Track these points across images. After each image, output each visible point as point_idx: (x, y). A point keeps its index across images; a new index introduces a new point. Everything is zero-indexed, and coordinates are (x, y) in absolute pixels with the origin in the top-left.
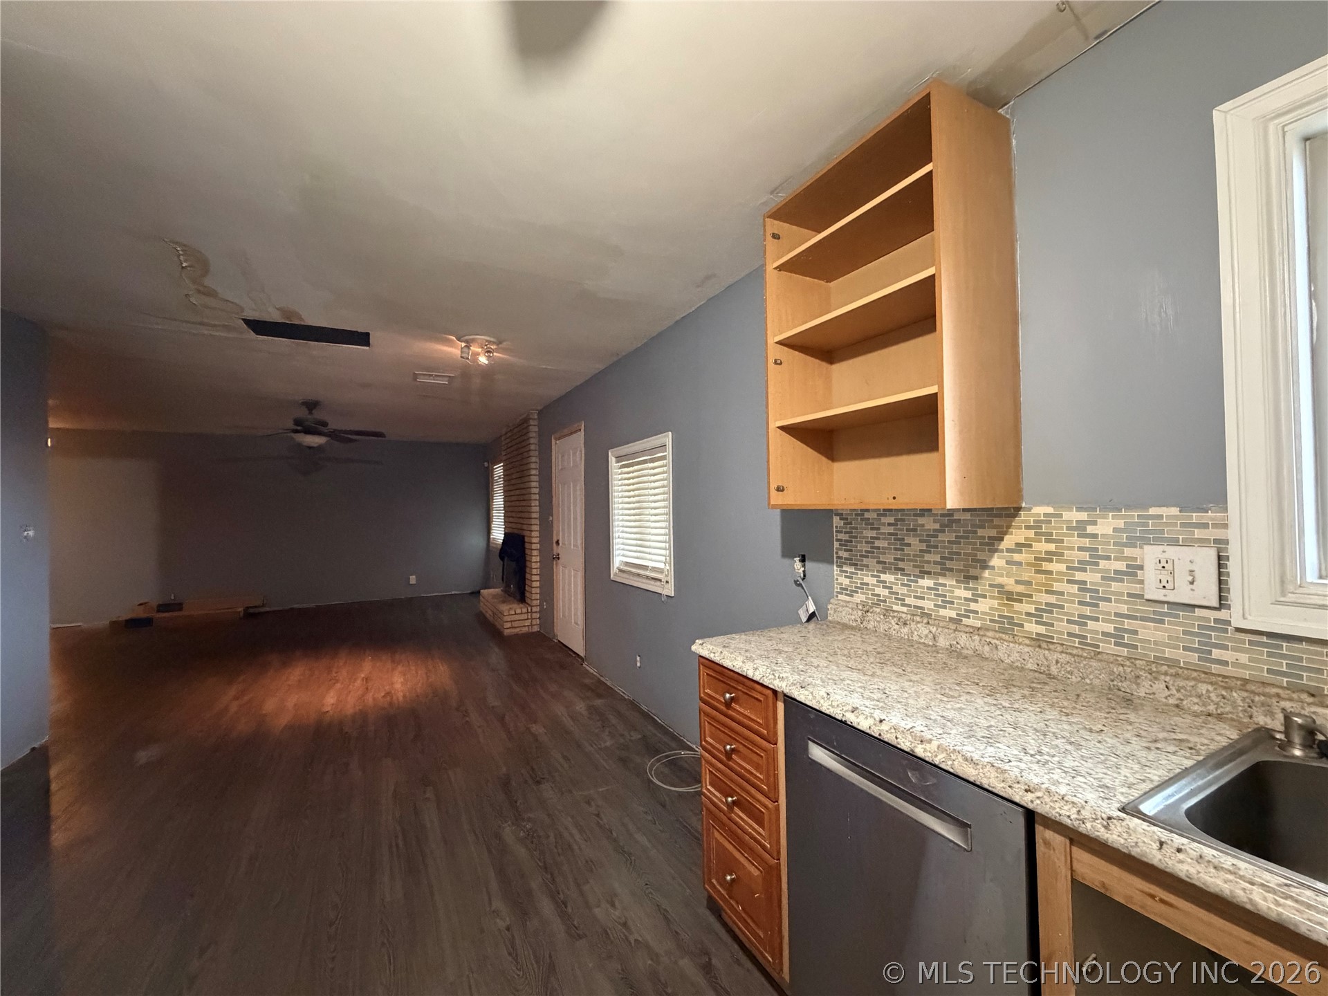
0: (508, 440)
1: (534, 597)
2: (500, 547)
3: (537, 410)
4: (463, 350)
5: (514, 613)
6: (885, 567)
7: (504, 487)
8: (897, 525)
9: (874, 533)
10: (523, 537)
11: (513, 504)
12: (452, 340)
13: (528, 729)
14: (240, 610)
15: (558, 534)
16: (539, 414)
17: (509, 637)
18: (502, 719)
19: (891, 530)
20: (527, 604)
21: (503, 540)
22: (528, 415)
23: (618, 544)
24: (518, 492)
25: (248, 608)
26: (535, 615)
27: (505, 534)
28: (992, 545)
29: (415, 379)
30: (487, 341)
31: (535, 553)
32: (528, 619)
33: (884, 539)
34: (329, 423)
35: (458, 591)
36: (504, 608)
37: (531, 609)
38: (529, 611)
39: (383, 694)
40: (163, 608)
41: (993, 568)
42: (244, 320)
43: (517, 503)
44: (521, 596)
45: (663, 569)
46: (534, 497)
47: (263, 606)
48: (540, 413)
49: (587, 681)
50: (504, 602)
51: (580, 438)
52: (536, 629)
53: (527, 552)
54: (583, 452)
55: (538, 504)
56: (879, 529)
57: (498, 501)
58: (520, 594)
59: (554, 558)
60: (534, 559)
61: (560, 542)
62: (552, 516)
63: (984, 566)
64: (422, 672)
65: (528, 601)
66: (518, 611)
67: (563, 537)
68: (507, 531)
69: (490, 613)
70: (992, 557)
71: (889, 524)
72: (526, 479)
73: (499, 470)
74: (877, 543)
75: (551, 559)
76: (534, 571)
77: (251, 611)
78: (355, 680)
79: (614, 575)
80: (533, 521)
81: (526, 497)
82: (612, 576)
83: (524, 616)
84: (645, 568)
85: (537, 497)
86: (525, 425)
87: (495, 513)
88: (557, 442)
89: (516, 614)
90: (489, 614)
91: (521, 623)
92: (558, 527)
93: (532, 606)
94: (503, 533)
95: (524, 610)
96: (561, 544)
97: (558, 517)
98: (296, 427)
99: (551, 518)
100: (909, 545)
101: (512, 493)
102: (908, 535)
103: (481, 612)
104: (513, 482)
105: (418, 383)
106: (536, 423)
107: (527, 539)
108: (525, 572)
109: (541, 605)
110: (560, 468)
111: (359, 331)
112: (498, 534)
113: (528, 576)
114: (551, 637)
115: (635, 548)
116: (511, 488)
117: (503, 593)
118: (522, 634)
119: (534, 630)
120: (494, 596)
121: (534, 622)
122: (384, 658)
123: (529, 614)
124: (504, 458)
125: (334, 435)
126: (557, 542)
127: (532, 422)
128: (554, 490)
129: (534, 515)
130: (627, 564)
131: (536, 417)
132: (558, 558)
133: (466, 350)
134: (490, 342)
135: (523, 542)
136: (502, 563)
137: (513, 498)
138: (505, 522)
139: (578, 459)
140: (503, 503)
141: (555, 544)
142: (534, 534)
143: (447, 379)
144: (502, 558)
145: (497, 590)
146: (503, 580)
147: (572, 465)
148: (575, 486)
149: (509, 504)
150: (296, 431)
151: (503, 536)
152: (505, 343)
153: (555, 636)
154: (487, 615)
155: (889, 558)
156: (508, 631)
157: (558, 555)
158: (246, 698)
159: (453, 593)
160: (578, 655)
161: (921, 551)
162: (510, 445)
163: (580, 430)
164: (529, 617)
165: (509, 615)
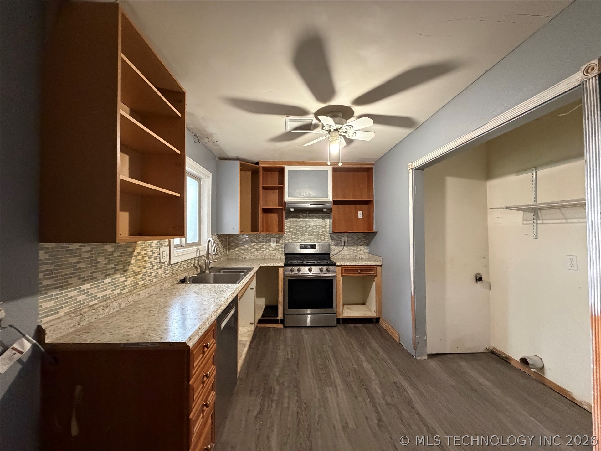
6: (84, 280)
8: (92, 251)
9: (76, 260)
19: (88, 255)
28: (131, 254)
33: (84, 262)
41: (132, 264)
56: (80, 255)
63: (129, 263)
70: (131, 259)
71: (87, 252)
74: (79, 266)
100: (99, 262)
102: (99, 257)
155: (87, 274)
161: (105, 264)
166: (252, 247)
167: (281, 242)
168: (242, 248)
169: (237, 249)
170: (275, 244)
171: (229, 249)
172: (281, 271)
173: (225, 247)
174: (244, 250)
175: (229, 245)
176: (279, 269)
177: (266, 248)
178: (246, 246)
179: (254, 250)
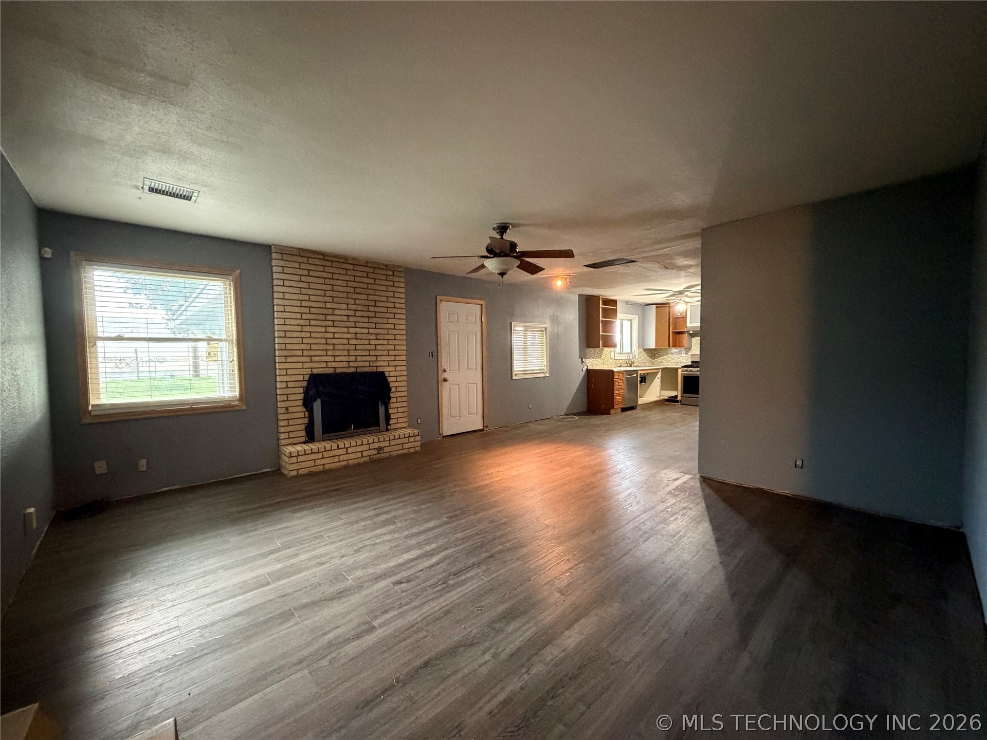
15: (445, 365)
23: (515, 363)
24: (359, 330)
53: (392, 384)
59: (440, 381)
61: (448, 370)
67: (453, 366)
72: (386, 320)
79: (515, 377)
81: (387, 337)
92: (445, 360)
97: (445, 353)
107: (388, 374)
114: (435, 438)
126: (444, 370)
130: (521, 371)
132: (445, 381)
153: (439, 435)
157: (445, 378)
160: (476, 430)
163: (480, 304)
166: (669, 357)
167: (689, 354)
168: (662, 358)
169: (660, 358)
170: (685, 355)
171: (654, 359)
172: (680, 371)
173: (651, 357)
174: (663, 359)
175: (654, 356)
176: (679, 370)
177: (679, 358)
178: (665, 357)
179: (670, 359)
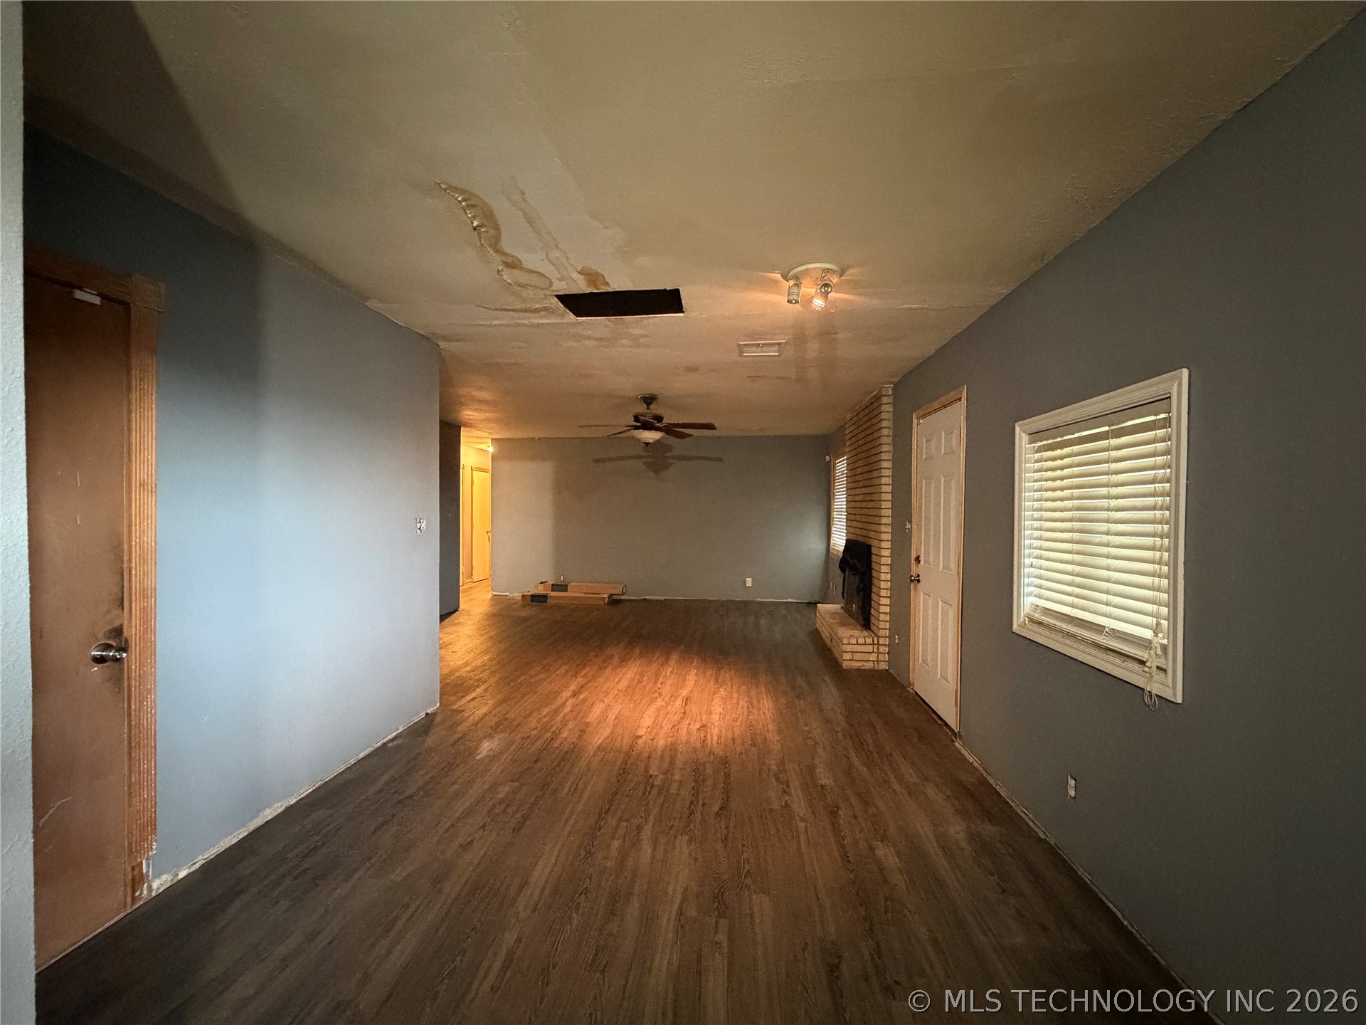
0: (853, 428)
1: (882, 625)
2: (841, 555)
3: (892, 383)
4: (791, 291)
5: (855, 643)
7: (847, 484)
10: (870, 547)
11: (858, 505)
12: (776, 282)
13: (871, 848)
14: (606, 596)
15: (918, 549)
16: (894, 389)
17: (848, 671)
18: (833, 813)
20: (873, 632)
21: (845, 547)
22: (880, 391)
23: (1029, 576)
24: (864, 490)
25: (612, 595)
26: (882, 649)
27: (847, 540)
29: (741, 353)
30: (824, 270)
31: (884, 569)
32: (873, 652)
34: (663, 415)
35: (796, 599)
36: (844, 633)
37: (878, 641)
38: (876, 642)
39: (698, 726)
40: (555, 587)
42: (558, 296)
43: (863, 505)
44: (865, 619)
45: (1150, 642)
46: (884, 497)
47: (623, 594)
48: (896, 387)
49: (964, 778)
50: (843, 624)
51: (958, 413)
52: (883, 666)
53: (874, 566)
54: (964, 431)
55: (890, 506)
57: (840, 502)
58: (863, 616)
59: (912, 581)
60: (883, 577)
61: (922, 559)
62: (910, 522)
64: (743, 703)
65: (873, 628)
66: (861, 641)
67: (927, 552)
68: (850, 538)
69: (828, 635)
72: (875, 474)
73: (841, 466)
75: (907, 580)
76: (883, 593)
77: (615, 597)
78: (676, 697)
79: (1019, 626)
80: (883, 529)
81: (876, 497)
82: (1015, 626)
83: (870, 648)
84: (1099, 629)
85: (889, 497)
86: (876, 405)
87: (835, 514)
88: (921, 421)
89: (857, 644)
90: (825, 635)
91: (866, 657)
92: (919, 537)
93: (879, 637)
94: (845, 538)
95: (869, 641)
96: (922, 562)
97: (919, 526)
98: (635, 424)
99: (908, 526)
101: (858, 491)
103: (817, 630)
104: (858, 478)
105: (746, 359)
106: (889, 400)
107: (874, 550)
108: (870, 591)
109: (891, 637)
110: (924, 457)
111: (668, 289)
112: (839, 541)
113: (874, 597)
114: (905, 685)
115: (1069, 589)
116: (855, 485)
117: (842, 611)
118: (865, 670)
119: (881, 668)
120: (833, 614)
121: (881, 658)
122: (709, 672)
123: (875, 646)
124: (847, 449)
125: (670, 430)
126: (918, 559)
127: (885, 400)
128: (914, 489)
129: (884, 521)
130: (1047, 611)
131: (890, 392)
132: (919, 581)
133: (795, 290)
134: (828, 270)
135: (870, 554)
136: (843, 575)
137: (857, 498)
138: (847, 526)
139: (954, 442)
140: (845, 503)
141: (913, 562)
142: (884, 545)
143: (776, 348)
144: (842, 568)
145: (835, 606)
146: (843, 597)
147: (943, 452)
148: (948, 482)
149: (853, 504)
150: (637, 428)
151: (845, 542)
152: (850, 272)
153: (910, 684)
154: (824, 636)
156: (848, 663)
157: (918, 576)
158: (582, 697)
159: (789, 600)
160: (946, 724)
162: (855, 432)
163: (960, 399)
164: (875, 650)
165: (849, 644)
